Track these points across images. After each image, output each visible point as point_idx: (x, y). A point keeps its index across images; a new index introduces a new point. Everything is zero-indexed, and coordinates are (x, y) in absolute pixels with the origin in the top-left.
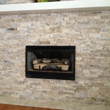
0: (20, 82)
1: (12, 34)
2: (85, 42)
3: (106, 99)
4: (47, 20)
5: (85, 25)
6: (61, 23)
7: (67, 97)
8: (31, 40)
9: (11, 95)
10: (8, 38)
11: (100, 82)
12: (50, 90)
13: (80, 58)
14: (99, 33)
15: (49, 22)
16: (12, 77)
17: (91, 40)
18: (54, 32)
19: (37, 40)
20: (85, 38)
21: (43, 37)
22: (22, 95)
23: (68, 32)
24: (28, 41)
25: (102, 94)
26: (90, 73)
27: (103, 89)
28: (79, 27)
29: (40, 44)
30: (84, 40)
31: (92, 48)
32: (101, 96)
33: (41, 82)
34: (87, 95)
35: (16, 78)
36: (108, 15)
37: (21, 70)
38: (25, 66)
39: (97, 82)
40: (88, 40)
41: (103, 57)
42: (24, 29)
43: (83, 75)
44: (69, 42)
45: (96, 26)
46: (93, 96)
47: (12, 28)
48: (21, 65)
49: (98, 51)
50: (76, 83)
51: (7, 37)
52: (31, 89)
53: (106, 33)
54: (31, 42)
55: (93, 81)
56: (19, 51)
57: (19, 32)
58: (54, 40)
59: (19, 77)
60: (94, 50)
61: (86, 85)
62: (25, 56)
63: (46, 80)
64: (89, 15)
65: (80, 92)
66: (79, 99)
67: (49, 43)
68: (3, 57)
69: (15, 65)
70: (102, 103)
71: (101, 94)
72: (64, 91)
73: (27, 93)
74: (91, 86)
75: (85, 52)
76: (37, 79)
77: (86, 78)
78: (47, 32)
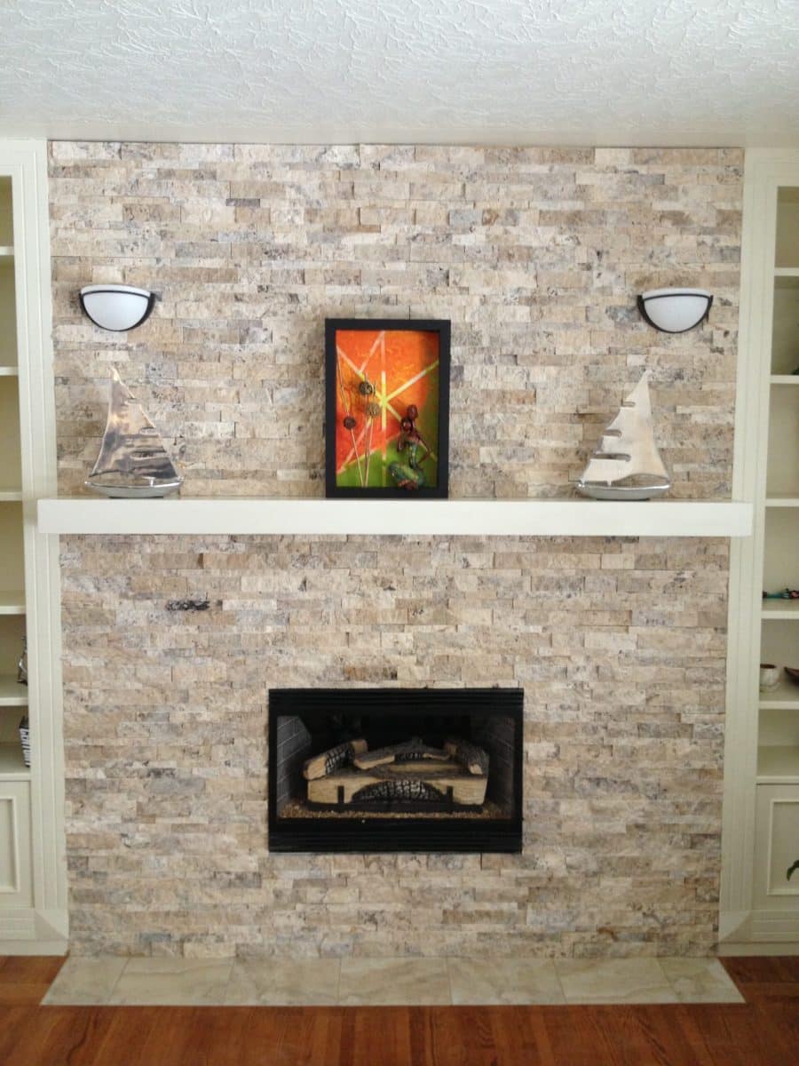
0: (240, 877)
1: (192, 630)
2: (566, 671)
3: (664, 926)
4: (384, 562)
5: (565, 593)
6: (451, 580)
7: (485, 934)
8: (300, 663)
9: (188, 946)
10: (170, 653)
11: (636, 854)
12: (399, 907)
13: (544, 744)
14: (627, 631)
15: (393, 574)
16: (194, 852)
17: (596, 661)
18: (421, 623)
19: (327, 659)
20: (566, 652)
21: (360, 644)
22: (248, 941)
23: (488, 623)
24: (281, 665)
25: (645, 909)
26: (589, 814)
27: (650, 884)
28: (540, 600)
29: (349, 679)
30: (562, 664)
31: (599, 698)
32: (640, 915)
33: (353, 873)
34: (576, 917)
35: (218, 857)
36: (665, 552)
37: (243, 813)
38: (264, 794)
39: (621, 854)
40: (581, 662)
41: (647, 741)
42: (263, 607)
43: (559, 826)
44: (493, 670)
45: (617, 598)
46: (605, 921)
47: (193, 598)
48: (242, 789)
49: (627, 711)
50: (526, 867)
51: (162, 643)
52: (299, 907)
53: (661, 631)
54: (296, 669)
55: (602, 852)
56: (230, 717)
57: (232, 619)
58: (419, 663)
59: (233, 849)
60: (610, 708)
61: (573, 872)
62: (263, 741)
63: (378, 860)
64: (582, 551)
65: (546, 907)
66: (541, 938)
67: (394, 676)
68: (142, 750)
69: (209, 789)
70: (642, 949)
71: (640, 909)
72: (471, 906)
73: (277, 929)
74: (595, 874)
75: (568, 716)
76: (330, 857)
77: (573, 840)
78: (380, 620)
